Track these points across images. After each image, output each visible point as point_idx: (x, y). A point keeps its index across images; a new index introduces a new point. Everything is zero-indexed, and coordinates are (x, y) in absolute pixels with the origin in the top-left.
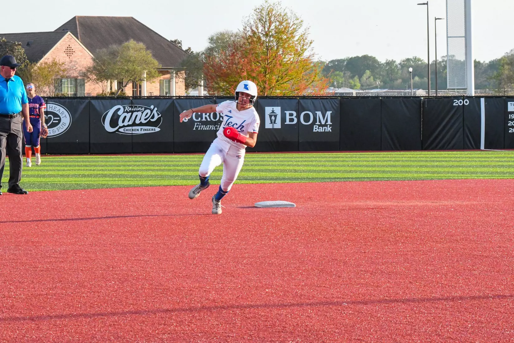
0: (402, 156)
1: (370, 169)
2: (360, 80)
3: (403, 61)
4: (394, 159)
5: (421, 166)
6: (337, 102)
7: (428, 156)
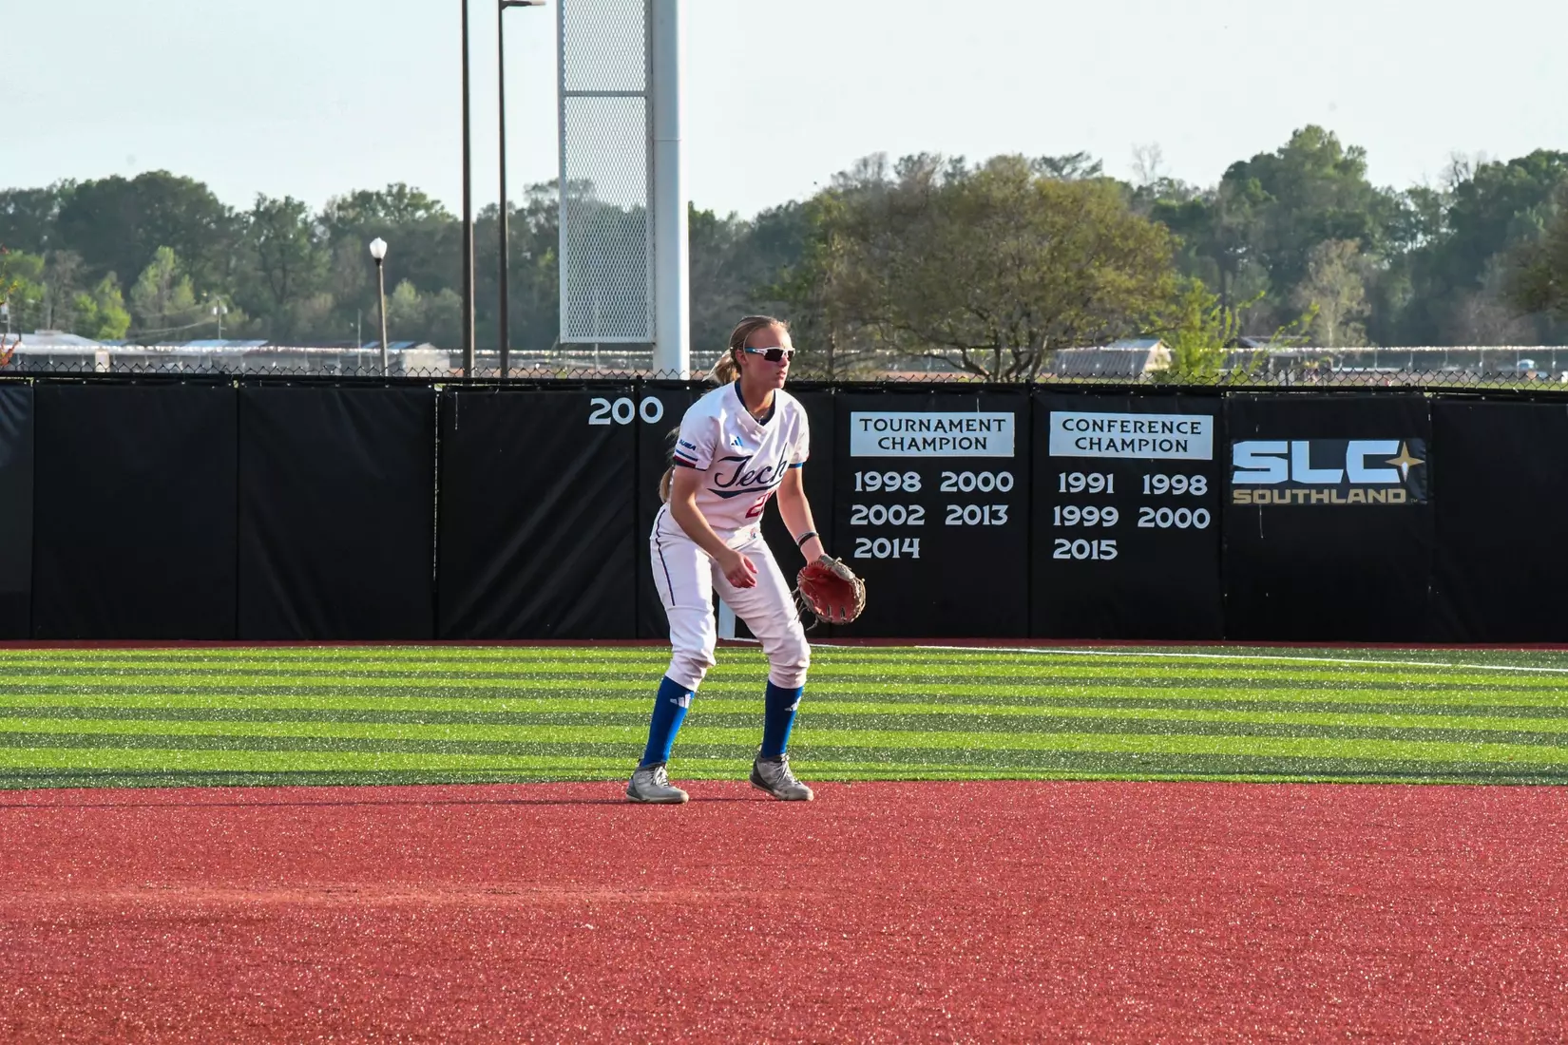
0: (341, 667)
1: (186, 728)
2: (126, 295)
3: (340, 207)
4: (299, 681)
5: (434, 717)
6: (21, 399)
7: (466, 667)
